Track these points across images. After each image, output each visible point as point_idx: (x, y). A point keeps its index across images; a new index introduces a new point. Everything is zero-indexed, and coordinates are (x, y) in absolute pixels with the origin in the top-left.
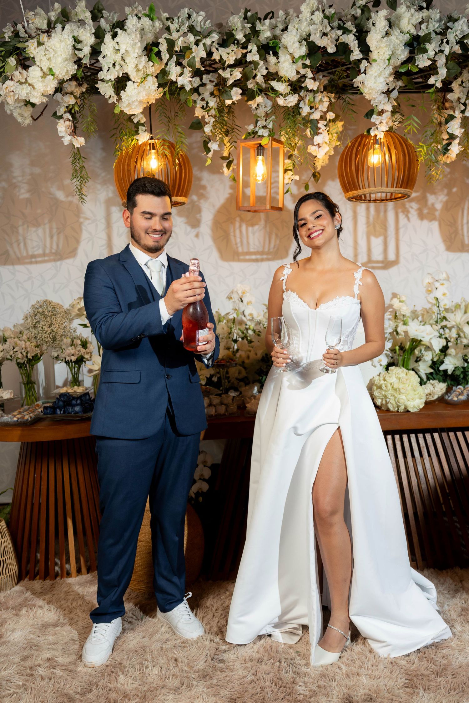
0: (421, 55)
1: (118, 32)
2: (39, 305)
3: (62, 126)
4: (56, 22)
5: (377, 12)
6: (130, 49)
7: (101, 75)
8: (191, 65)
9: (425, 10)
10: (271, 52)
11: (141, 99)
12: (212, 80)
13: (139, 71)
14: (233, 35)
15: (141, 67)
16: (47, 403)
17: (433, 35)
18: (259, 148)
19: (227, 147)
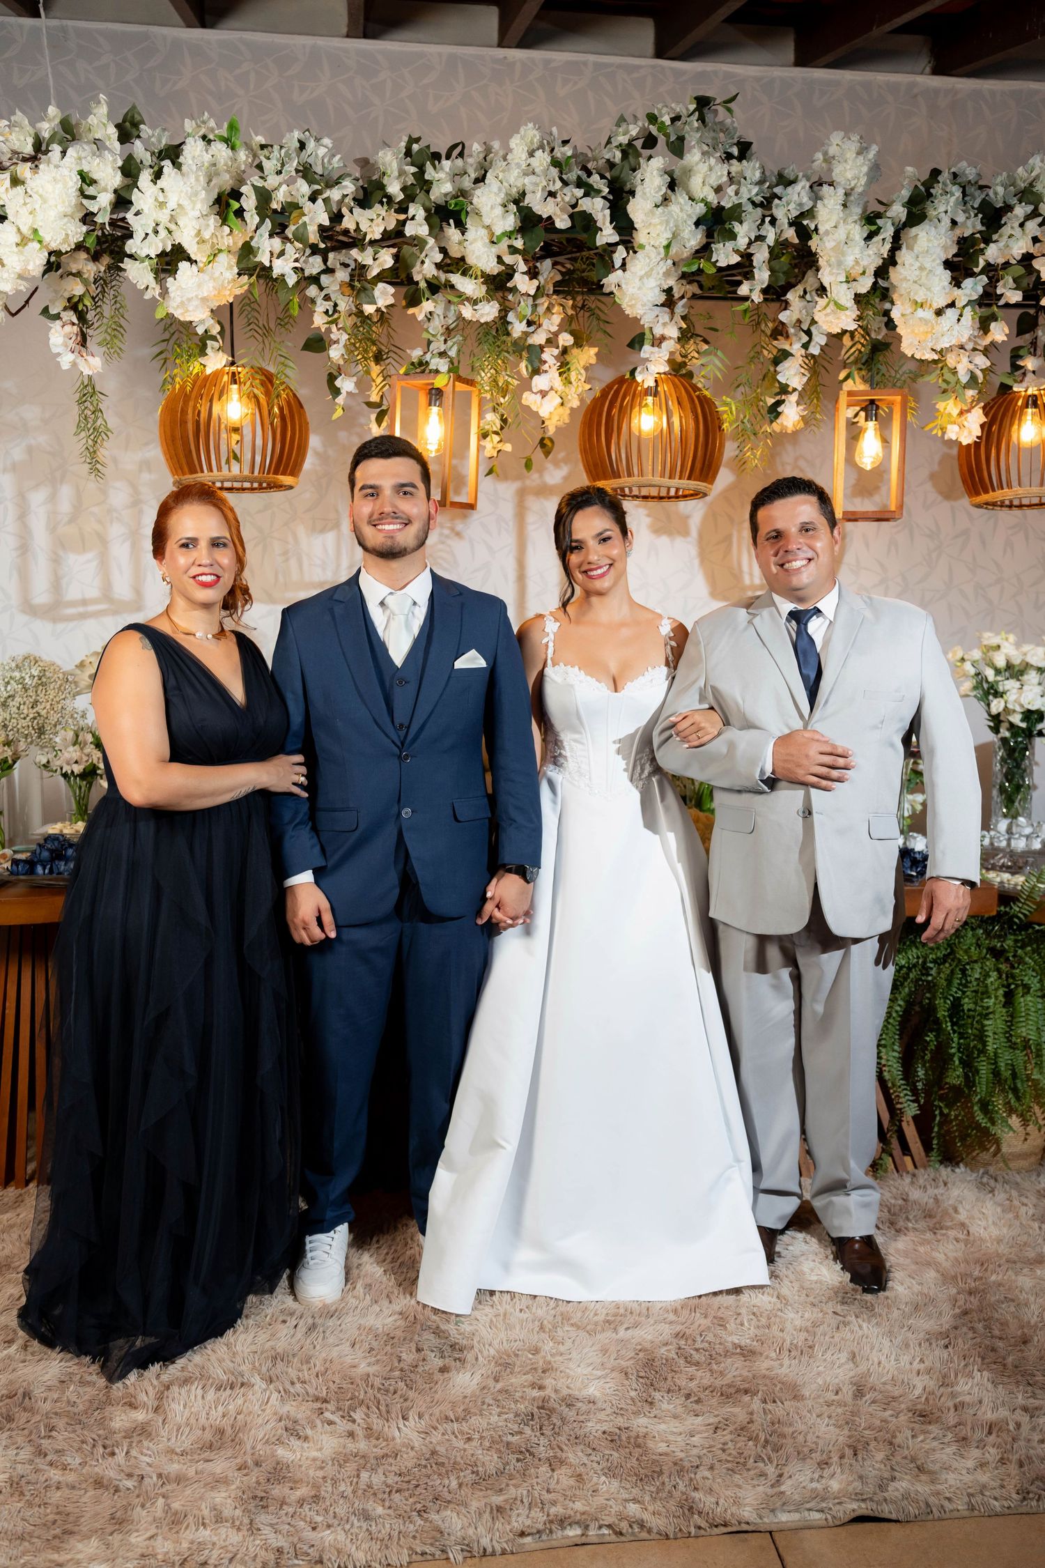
0: (721, 245)
1: (165, 170)
2: (13, 665)
3: (57, 335)
4: (52, 139)
5: (650, 158)
6: (186, 203)
7: (131, 246)
8: (300, 237)
9: (734, 162)
10: (451, 221)
11: (206, 295)
12: (347, 261)
13: (203, 241)
14: (382, 187)
15: (207, 235)
16: (22, 852)
17: (749, 207)
18: (434, 391)
19: (378, 383)
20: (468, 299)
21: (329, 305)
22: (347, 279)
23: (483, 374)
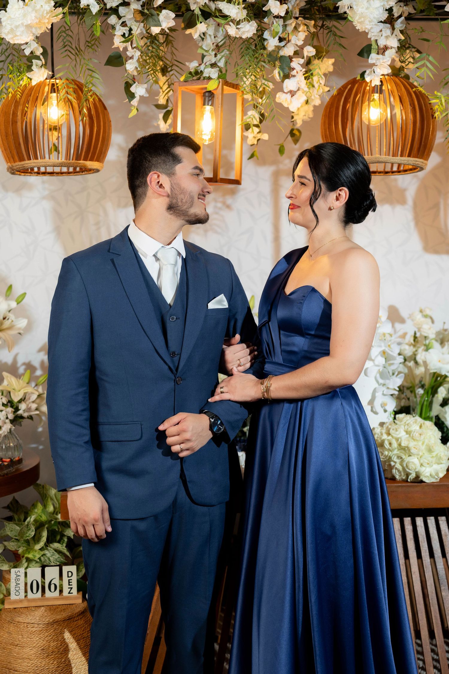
11: (29, 23)
18: (207, 94)
19: (164, 90)
20: (233, 21)
21: (125, 30)
22: (140, 8)
23: (245, 79)
